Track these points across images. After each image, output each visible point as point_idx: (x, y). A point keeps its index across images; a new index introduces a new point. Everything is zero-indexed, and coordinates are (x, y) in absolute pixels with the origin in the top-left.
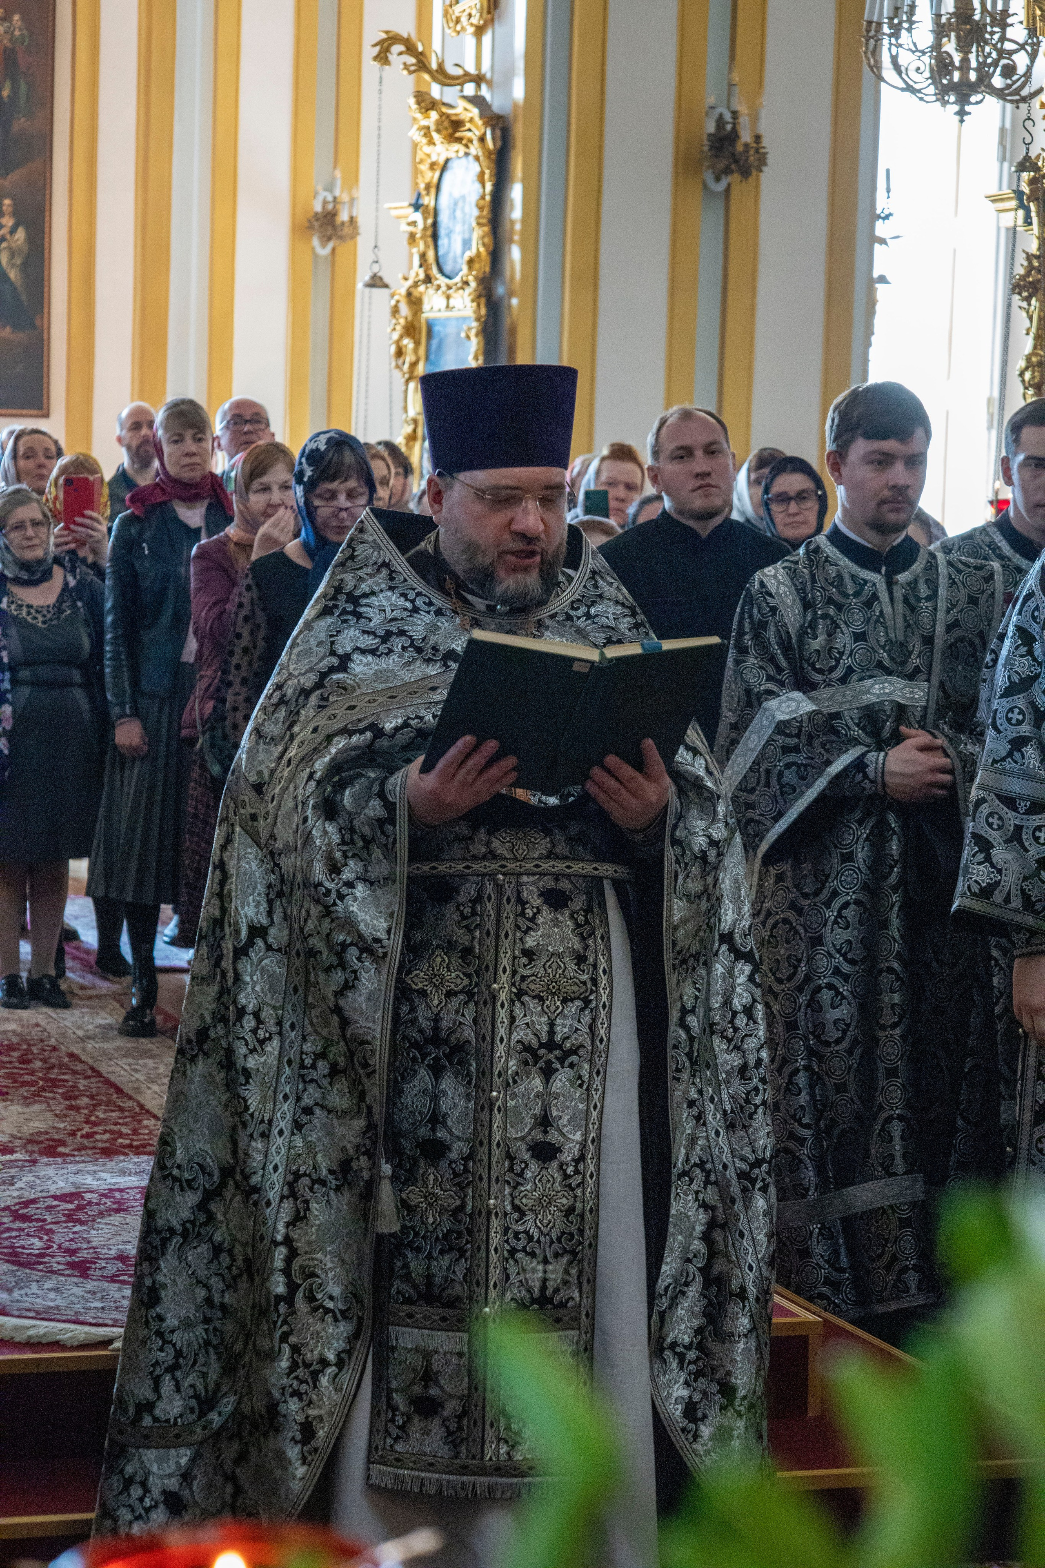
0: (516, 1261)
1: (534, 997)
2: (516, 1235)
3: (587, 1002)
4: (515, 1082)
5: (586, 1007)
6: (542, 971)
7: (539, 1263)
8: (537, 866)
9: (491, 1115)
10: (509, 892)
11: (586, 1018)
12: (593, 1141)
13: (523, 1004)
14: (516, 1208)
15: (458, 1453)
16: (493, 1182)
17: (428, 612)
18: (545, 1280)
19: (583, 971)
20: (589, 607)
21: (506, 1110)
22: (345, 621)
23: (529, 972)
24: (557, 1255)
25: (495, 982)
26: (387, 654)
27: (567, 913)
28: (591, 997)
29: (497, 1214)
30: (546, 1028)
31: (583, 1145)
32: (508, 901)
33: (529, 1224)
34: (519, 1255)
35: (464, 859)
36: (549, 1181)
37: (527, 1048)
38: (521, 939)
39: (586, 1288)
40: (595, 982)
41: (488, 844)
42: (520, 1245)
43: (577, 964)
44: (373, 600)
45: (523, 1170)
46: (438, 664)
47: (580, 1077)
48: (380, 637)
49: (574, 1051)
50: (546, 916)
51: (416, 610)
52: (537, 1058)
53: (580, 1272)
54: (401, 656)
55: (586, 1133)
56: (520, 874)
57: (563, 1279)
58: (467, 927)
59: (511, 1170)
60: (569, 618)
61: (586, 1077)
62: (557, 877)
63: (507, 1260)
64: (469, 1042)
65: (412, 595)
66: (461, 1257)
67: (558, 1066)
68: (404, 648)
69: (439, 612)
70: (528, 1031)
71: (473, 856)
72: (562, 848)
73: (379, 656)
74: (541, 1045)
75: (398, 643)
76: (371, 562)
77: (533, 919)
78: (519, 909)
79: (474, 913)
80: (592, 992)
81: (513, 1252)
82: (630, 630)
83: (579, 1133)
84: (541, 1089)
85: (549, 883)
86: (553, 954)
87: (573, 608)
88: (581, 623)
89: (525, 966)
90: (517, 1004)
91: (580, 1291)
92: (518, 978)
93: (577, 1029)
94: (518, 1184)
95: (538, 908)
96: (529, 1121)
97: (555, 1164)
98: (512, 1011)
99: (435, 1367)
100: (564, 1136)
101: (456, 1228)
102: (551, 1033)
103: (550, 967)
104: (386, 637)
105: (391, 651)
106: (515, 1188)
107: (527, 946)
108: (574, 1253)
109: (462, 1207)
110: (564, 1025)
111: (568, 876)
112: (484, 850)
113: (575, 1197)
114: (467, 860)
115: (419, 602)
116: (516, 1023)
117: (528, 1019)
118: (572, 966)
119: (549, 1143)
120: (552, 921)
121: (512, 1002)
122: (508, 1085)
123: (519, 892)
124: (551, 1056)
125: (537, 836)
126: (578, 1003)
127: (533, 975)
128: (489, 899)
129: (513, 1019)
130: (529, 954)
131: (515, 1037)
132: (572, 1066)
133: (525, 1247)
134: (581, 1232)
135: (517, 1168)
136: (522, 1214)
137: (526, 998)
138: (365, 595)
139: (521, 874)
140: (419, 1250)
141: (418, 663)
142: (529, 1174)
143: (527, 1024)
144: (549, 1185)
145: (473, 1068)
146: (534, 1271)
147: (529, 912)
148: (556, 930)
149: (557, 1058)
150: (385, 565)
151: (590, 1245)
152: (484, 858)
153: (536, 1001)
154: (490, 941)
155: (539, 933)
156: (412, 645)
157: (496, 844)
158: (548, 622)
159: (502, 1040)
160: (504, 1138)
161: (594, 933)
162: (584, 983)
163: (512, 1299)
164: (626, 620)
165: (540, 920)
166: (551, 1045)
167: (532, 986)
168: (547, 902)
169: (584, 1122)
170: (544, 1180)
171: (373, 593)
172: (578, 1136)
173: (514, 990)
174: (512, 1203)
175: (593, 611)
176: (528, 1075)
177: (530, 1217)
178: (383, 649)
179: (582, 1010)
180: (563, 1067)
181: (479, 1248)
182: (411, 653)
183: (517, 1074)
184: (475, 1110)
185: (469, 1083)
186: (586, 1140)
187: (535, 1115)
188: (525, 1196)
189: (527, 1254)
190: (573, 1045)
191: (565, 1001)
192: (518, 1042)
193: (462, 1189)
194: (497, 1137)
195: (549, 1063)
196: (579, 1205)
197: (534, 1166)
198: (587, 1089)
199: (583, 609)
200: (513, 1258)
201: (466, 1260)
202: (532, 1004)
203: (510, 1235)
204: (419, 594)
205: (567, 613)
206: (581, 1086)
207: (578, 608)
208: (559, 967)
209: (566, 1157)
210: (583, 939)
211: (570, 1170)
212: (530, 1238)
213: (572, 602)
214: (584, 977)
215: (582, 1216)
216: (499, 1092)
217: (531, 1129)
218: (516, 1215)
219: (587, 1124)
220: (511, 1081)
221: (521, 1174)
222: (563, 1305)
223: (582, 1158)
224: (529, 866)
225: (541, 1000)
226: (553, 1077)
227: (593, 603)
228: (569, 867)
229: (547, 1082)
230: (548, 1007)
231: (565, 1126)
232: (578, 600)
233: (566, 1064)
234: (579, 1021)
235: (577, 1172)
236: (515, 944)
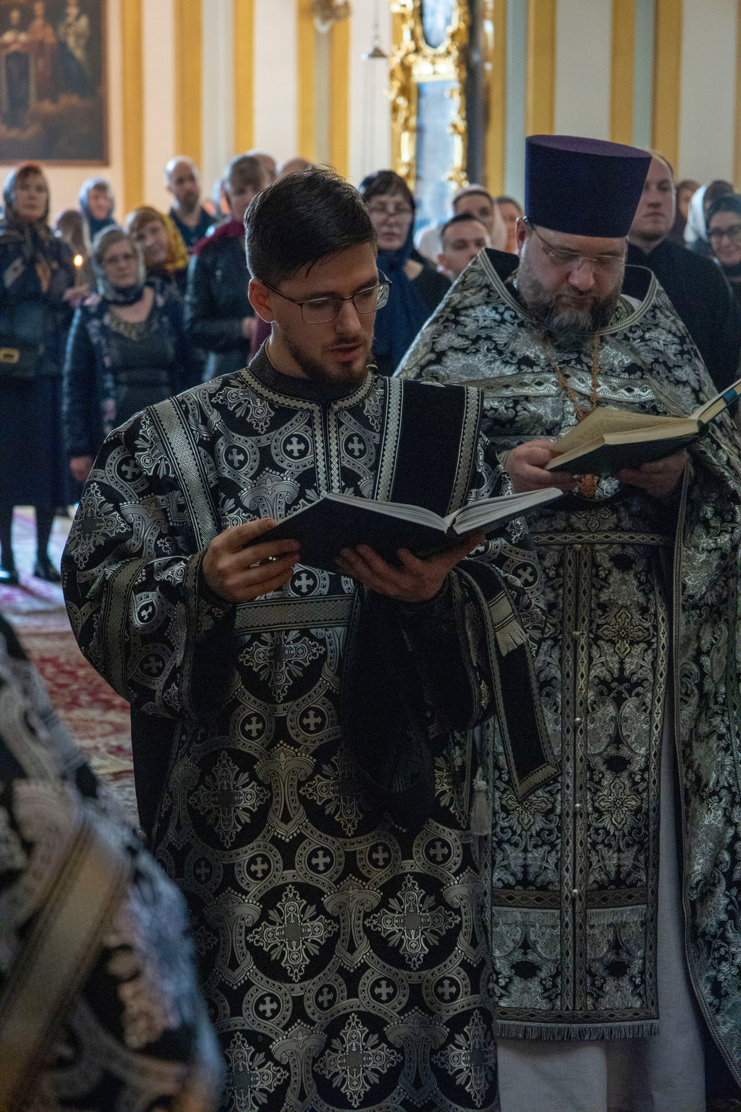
0: (597, 851)
1: (608, 641)
2: (597, 830)
3: (649, 644)
4: (593, 709)
5: (649, 648)
6: (614, 621)
7: (614, 852)
8: (607, 537)
9: (575, 736)
10: (586, 558)
11: (649, 657)
12: (655, 755)
13: (598, 647)
14: (596, 810)
15: (554, 1006)
16: (578, 789)
17: (513, 324)
18: (619, 866)
19: (647, 620)
20: (644, 332)
21: (586, 731)
22: (445, 327)
23: (602, 621)
24: (628, 845)
25: (576, 630)
26: (474, 353)
27: (632, 573)
28: (653, 641)
29: (581, 816)
30: (617, 666)
31: (647, 757)
32: (585, 565)
33: (607, 822)
34: (600, 847)
35: (547, 532)
36: (621, 787)
37: (603, 682)
38: (596, 595)
39: (651, 869)
40: (656, 628)
41: (568, 519)
42: (600, 839)
43: (642, 614)
44: (471, 312)
45: (600, 779)
46: (513, 367)
47: (644, 704)
48: (471, 340)
49: (639, 683)
50: (616, 575)
51: (503, 321)
52: (610, 690)
53: (647, 858)
54: (485, 356)
55: (649, 749)
56: (593, 544)
57: (633, 865)
58: (552, 586)
59: (591, 779)
60: (626, 338)
61: (649, 705)
62: (623, 545)
63: (590, 851)
64: (556, 678)
65: (501, 309)
66: (552, 850)
67: (627, 696)
68: (488, 350)
69: (521, 325)
70: (604, 668)
71: (555, 529)
72: (626, 523)
73: (468, 354)
74: (614, 680)
75: (484, 346)
76: (477, 284)
77: (605, 579)
78: (594, 571)
79: (558, 575)
80: (654, 636)
81: (594, 844)
82: (675, 355)
83: (643, 749)
84: (614, 714)
85: (617, 550)
86: (622, 607)
87: (631, 331)
88: (637, 344)
89: (600, 616)
90: (595, 647)
91: (647, 874)
92: (594, 626)
93: (642, 666)
94: (598, 790)
95: (609, 570)
96: (605, 741)
97: (625, 774)
98: (590, 653)
99: (532, 937)
100: (632, 750)
101: (548, 826)
102: (622, 670)
103: (620, 617)
104: (475, 341)
105: (478, 351)
106: (595, 794)
107: (602, 600)
108: (641, 843)
109: (552, 811)
110: (631, 663)
111: (632, 545)
112: (564, 524)
113: (642, 799)
114: (550, 532)
115: (507, 315)
116: (594, 663)
117: (603, 659)
118: (637, 616)
119: (620, 757)
120: (621, 579)
121: (590, 645)
122: (588, 712)
123: (594, 558)
124: (622, 688)
125: (606, 513)
126: (643, 645)
127: (606, 624)
128: (570, 563)
129: (591, 659)
130: (603, 607)
131: (593, 673)
132: (638, 695)
133: (603, 841)
134: (647, 827)
135: (596, 778)
136: (601, 814)
137: (601, 643)
138: (466, 308)
139: (595, 543)
140: (516, 845)
141: (498, 363)
142: (605, 783)
143: (602, 663)
144: (621, 791)
145: (559, 700)
146: (610, 858)
147: (602, 574)
148: (624, 587)
149: (626, 689)
150: (487, 286)
151: (654, 837)
152: (564, 531)
153: (610, 644)
154: (571, 598)
155: (611, 590)
156: (495, 348)
157: (574, 519)
158: (608, 338)
159: (582, 676)
160: (586, 755)
161: (653, 589)
162: (647, 629)
163: (594, 882)
164: (674, 347)
165: (611, 580)
166: (621, 679)
167: (605, 632)
168: (616, 565)
169: (647, 740)
170: (617, 786)
171: (472, 307)
172: (643, 751)
173: (592, 636)
174: (593, 806)
175: (647, 336)
176: (604, 703)
177: (607, 817)
178: (472, 349)
179: (646, 650)
180: (631, 697)
181: (568, 843)
182: (494, 353)
183: (595, 702)
184: (562, 732)
185: (556, 711)
186: (649, 754)
187: (610, 735)
188: (602, 800)
189: (606, 846)
190: (638, 679)
191: (632, 644)
192: (595, 677)
193: (552, 795)
194: (580, 753)
195: (620, 693)
196: (645, 806)
197: (609, 776)
198: (651, 713)
199: (639, 333)
200: (594, 849)
201: (557, 852)
202: (606, 647)
203: (592, 830)
204: (508, 309)
205: (625, 335)
206: (645, 711)
207: (635, 332)
208: (627, 617)
209: (635, 767)
210: (646, 594)
211: (638, 778)
212: (608, 833)
213: (631, 327)
214: (647, 625)
215: (647, 814)
216: (581, 718)
217: (607, 746)
218: (596, 815)
219: (650, 741)
220: (590, 709)
221: (599, 783)
222: (633, 885)
223: (647, 768)
224: (600, 537)
225: (614, 643)
226: (624, 703)
227: (649, 330)
228: (632, 538)
229: (619, 709)
230: (619, 649)
231: (633, 743)
232: (637, 326)
233: (633, 694)
234: (644, 660)
235: (643, 779)
236: (591, 599)
